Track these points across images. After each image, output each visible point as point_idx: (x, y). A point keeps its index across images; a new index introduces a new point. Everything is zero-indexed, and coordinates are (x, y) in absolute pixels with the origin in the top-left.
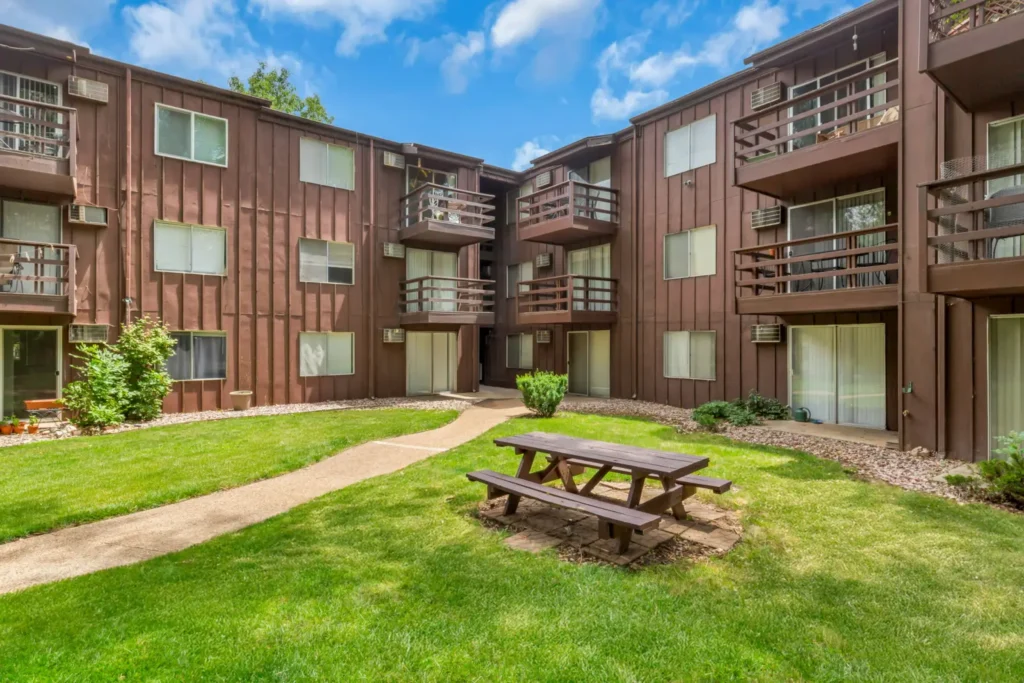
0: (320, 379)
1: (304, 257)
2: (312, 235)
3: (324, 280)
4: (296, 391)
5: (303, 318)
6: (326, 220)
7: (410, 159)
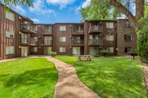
0: (9, 55)
1: (6, 32)
2: (8, 28)
3: (9, 37)
4: (5, 57)
5: (6, 43)
6: (10, 26)
7: (22, 18)
